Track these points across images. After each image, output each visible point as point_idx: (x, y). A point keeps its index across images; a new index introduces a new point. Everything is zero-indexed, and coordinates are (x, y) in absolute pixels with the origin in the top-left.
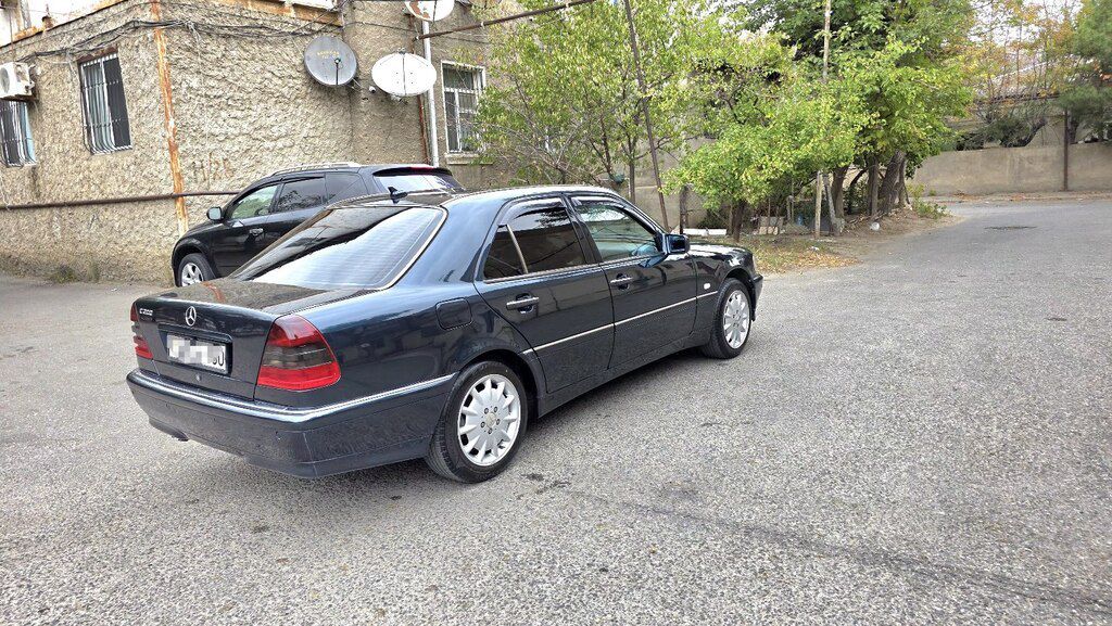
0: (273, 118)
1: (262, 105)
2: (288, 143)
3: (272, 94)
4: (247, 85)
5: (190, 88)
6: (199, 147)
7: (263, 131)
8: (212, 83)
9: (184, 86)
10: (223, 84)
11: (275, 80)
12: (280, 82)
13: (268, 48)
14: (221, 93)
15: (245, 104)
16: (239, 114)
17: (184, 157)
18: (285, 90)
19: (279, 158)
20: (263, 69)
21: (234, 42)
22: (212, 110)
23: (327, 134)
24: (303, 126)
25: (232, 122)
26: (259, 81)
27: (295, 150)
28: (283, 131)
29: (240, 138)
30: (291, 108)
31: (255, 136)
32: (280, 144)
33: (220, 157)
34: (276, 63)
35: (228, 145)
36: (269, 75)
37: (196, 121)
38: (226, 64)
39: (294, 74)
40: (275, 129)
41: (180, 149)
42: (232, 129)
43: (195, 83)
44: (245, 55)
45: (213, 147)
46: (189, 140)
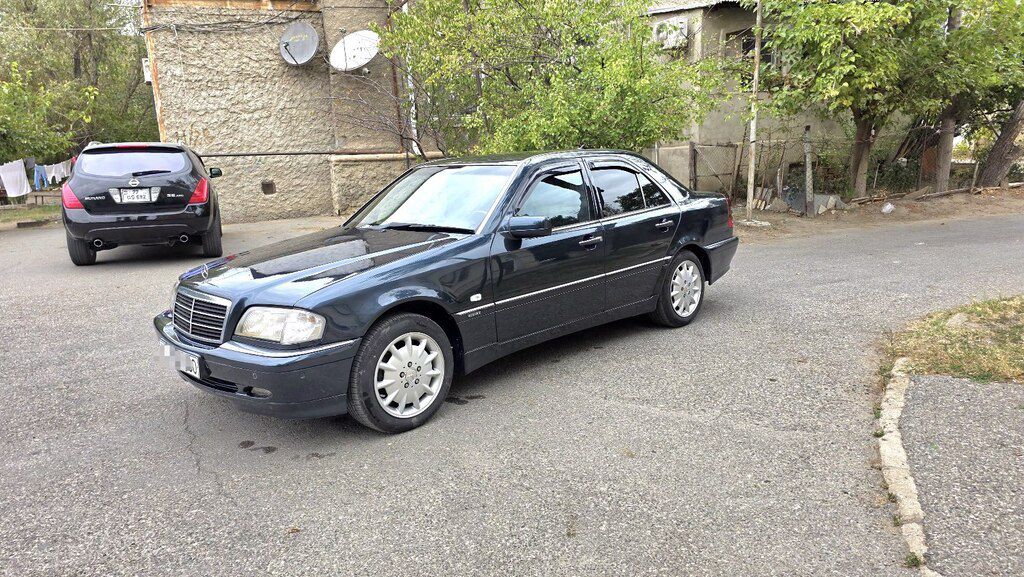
0: (249, 95)
1: (239, 85)
2: (265, 114)
3: (249, 75)
4: (226, 69)
5: (173, 76)
6: (182, 120)
7: (240, 106)
8: (193, 70)
9: (169, 74)
10: (203, 71)
11: (252, 64)
12: (257, 65)
13: (245, 38)
14: (201, 77)
15: (224, 85)
16: (218, 93)
17: (169, 129)
18: (262, 71)
19: (256, 127)
20: (241, 55)
21: (213, 36)
22: (193, 91)
23: (304, 105)
24: (279, 100)
25: (211, 100)
26: (236, 65)
27: (271, 120)
28: (259, 105)
29: (219, 112)
30: (268, 86)
31: (232, 109)
32: (256, 115)
33: (200, 127)
34: (254, 49)
35: (207, 119)
36: (246, 60)
37: (179, 101)
38: (206, 54)
39: (270, 57)
40: (251, 104)
41: (167, 122)
42: (211, 106)
43: (178, 71)
44: (224, 45)
45: (194, 120)
46: (173, 116)
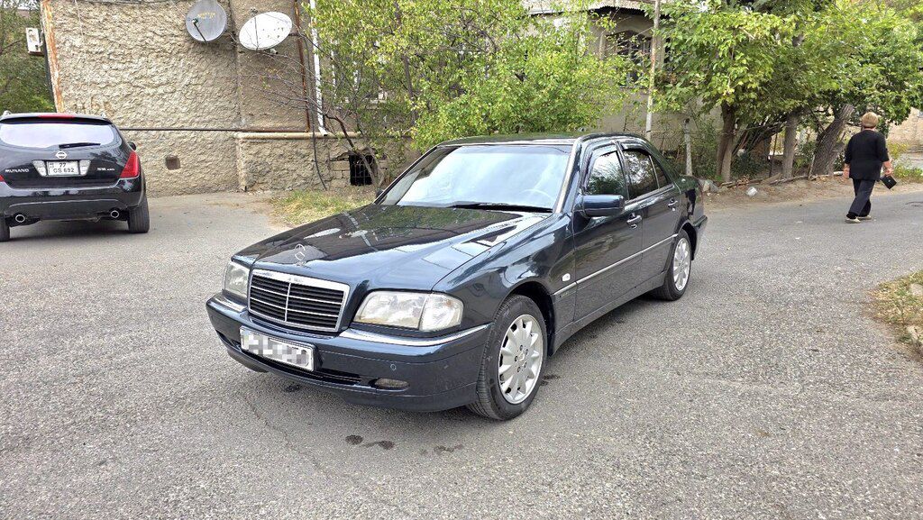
0: (153, 70)
1: (143, 59)
2: (169, 89)
3: (153, 49)
4: (129, 43)
5: (73, 46)
6: (81, 92)
7: (143, 80)
8: (94, 42)
9: (68, 44)
10: (104, 43)
11: (156, 38)
12: (162, 40)
13: (149, 12)
14: (102, 49)
15: (127, 58)
16: (120, 66)
17: (67, 101)
18: (167, 47)
19: (160, 102)
20: (146, 29)
21: (116, 9)
22: (93, 64)
23: (210, 82)
24: (184, 76)
25: (113, 73)
26: (139, 39)
27: (176, 95)
28: (164, 79)
29: (121, 86)
30: (173, 62)
31: (136, 83)
32: (160, 90)
33: (101, 100)
34: (158, 24)
35: (108, 91)
36: (150, 34)
37: (79, 72)
38: (108, 26)
39: (175, 32)
40: (156, 78)
41: (64, 94)
42: (113, 78)
43: (78, 42)
44: (127, 18)
45: (94, 92)
46: (72, 87)
